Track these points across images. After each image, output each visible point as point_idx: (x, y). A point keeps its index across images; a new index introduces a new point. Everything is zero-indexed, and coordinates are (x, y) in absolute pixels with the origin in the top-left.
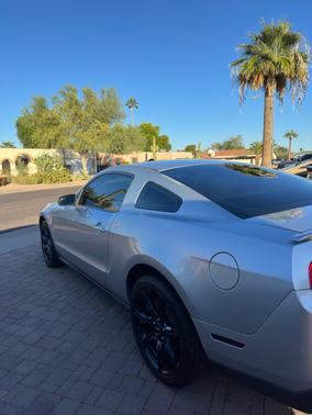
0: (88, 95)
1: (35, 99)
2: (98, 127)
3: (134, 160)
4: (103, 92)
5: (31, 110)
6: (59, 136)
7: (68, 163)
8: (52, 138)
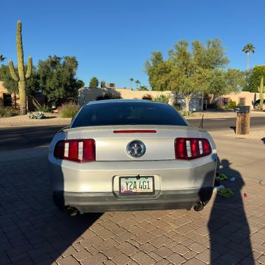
0: (197, 46)
1: (154, 54)
2: (200, 73)
3: (242, 100)
4: (209, 43)
5: (151, 63)
6: (169, 81)
7: (179, 101)
8: (163, 83)
